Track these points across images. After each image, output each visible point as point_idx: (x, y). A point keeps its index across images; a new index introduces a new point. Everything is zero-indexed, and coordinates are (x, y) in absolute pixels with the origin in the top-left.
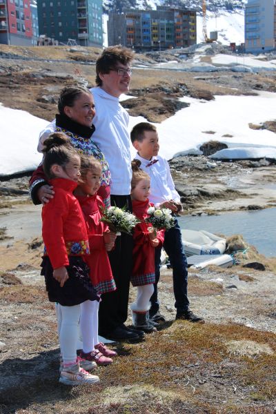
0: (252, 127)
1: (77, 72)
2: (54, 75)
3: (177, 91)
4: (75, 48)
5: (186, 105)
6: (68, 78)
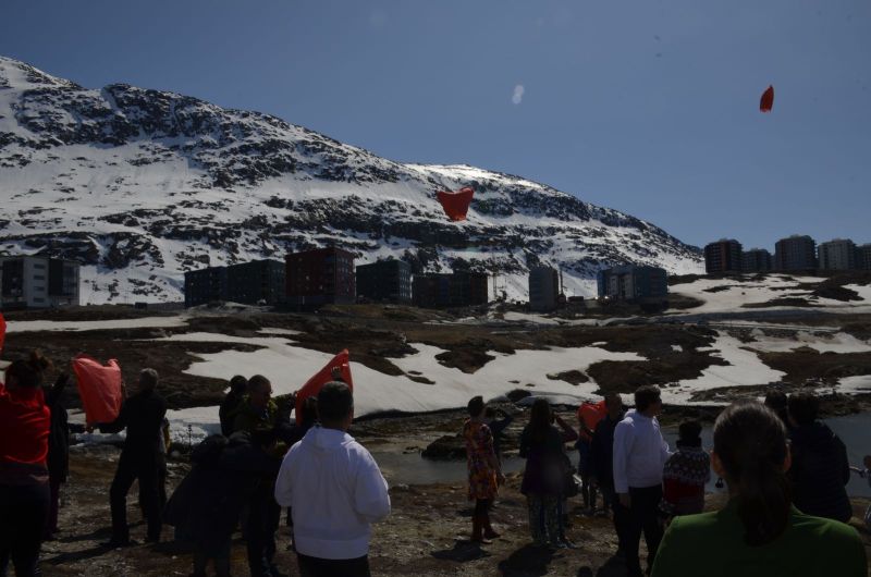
0: (549, 377)
1: (396, 328)
2: (377, 331)
3: (483, 346)
4: (388, 306)
5: (493, 358)
6: (390, 333)
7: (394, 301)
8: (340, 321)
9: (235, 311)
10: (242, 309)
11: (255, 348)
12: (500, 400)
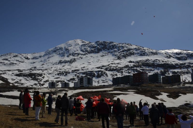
2: (153, 90)
3: (178, 93)
4: (156, 84)
5: (181, 96)
6: (156, 90)
7: (157, 83)
8: (145, 88)
9: (123, 86)
11: (127, 94)
12: (182, 106)
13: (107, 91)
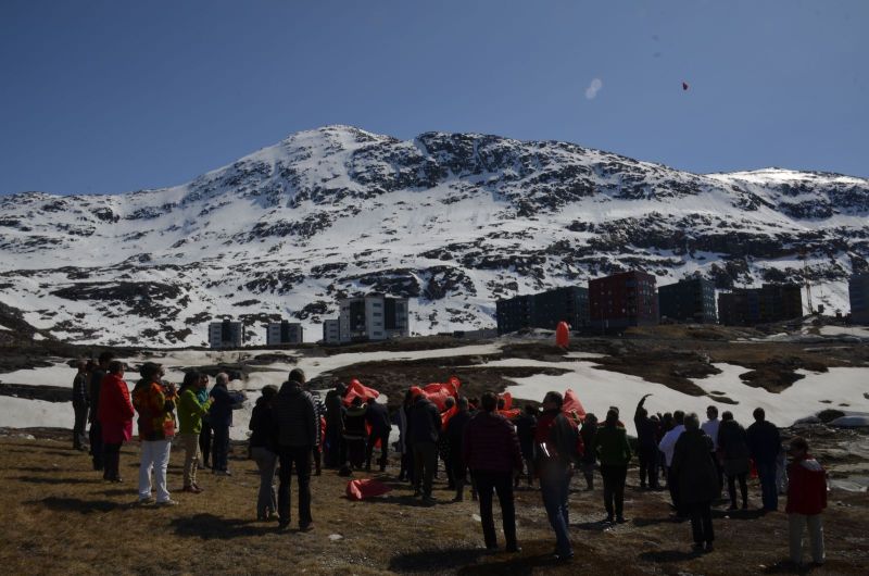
1: (699, 348)
2: (680, 351)
3: (793, 364)
4: (692, 326)
5: (802, 377)
6: (693, 354)
7: (699, 320)
8: (643, 343)
9: (543, 337)
10: (550, 334)
11: (563, 371)
12: (810, 421)
13: (473, 360)
